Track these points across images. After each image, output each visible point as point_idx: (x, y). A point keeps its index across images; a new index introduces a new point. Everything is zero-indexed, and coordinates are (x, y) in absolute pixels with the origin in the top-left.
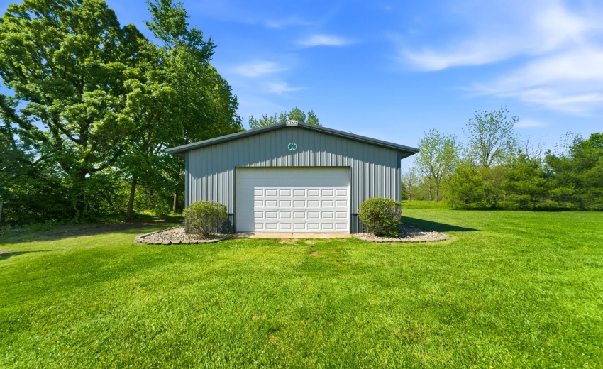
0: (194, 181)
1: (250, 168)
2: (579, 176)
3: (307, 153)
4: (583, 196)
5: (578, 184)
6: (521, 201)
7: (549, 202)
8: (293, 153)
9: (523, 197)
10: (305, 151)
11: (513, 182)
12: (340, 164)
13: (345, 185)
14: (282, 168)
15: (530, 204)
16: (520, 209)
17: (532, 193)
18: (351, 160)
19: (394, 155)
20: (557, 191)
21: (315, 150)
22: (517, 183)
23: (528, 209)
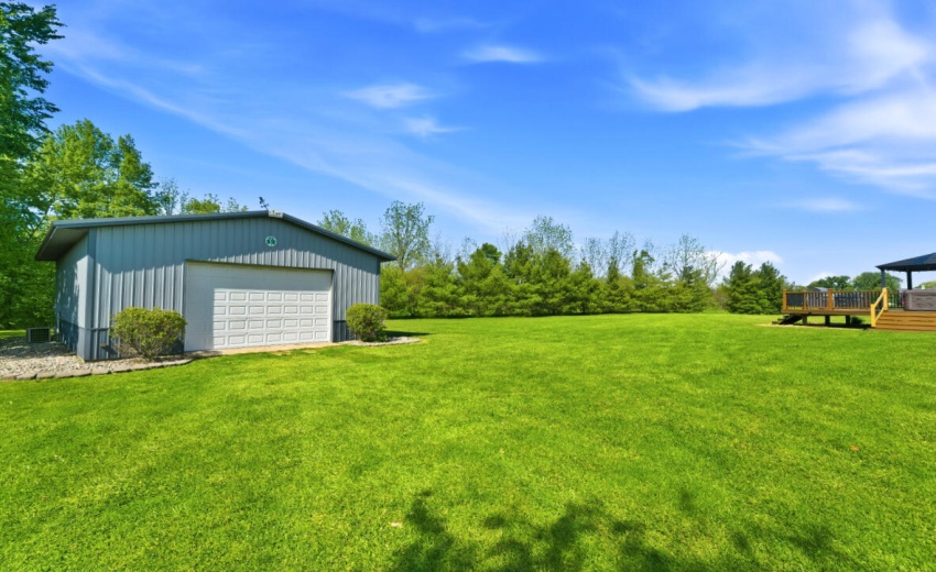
0: (108, 276)
1: (211, 263)
2: (479, 285)
3: (289, 252)
4: (481, 304)
5: (479, 292)
6: (437, 309)
7: (459, 310)
8: (273, 249)
9: (440, 304)
10: (287, 249)
11: (432, 289)
12: (324, 267)
13: (327, 290)
14: (258, 266)
15: (445, 312)
16: (437, 317)
17: (447, 300)
18: (335, 263)
19: (373, 261)
20: (465, 298)
21: (298, 250)
22: (435, 289)
23: (443, 317)
